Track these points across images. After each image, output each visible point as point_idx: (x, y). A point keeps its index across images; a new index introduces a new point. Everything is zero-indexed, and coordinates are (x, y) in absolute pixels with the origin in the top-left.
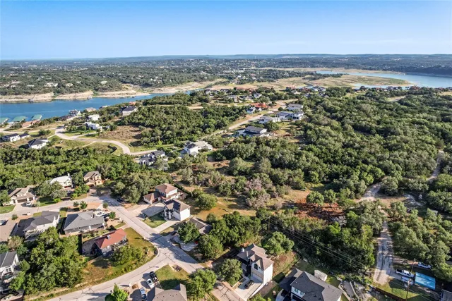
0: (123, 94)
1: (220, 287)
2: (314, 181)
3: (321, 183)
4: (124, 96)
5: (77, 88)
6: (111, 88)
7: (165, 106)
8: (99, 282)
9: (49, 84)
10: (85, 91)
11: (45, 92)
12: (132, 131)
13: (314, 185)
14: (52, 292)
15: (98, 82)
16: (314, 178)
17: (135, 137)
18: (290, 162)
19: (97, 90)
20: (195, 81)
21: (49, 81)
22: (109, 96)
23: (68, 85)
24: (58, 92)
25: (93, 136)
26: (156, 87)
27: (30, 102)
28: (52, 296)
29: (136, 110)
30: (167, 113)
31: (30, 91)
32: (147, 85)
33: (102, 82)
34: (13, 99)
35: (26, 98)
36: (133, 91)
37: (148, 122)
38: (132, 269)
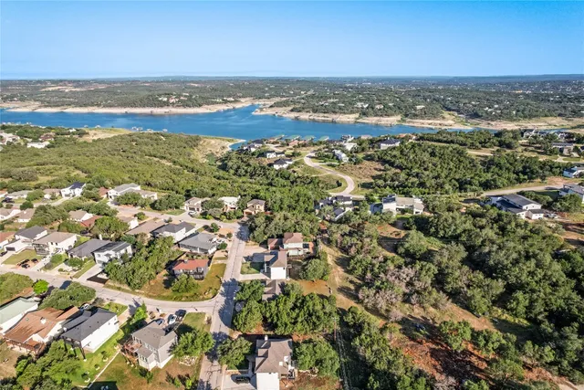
0: (435, 124)
1: (216, 362)
2: (512, 310)
3: (526, 319)
4: (434, 127)
5: (386, 112)
6: (424, 114)
7: (436, 144)
8: (150, 297)
9: (359, 105)
10: (392, 115)
11: (352, 112)
12: (376, 169)
13: (506, 316)
14: (122, 287)
15: (413, 106)
16: (514, 305)
17: (373, 177)
18: (496, 264)
19: (406, 116)
20: (560, 115)
21: (361, 100)
22: (415, 125)
23: (378, 107)
24: (364, 114)
25: (333, 166)
26: (486, 119)
27: (333, 122)
28: (119, 289)
29: (397, 144)
30: (433, 154)
31: (337, 110)
32: (476, 115)
33: (418, 107)
34: (320, 117)
35: (331, 117)
36: (451, 122)
37: (397, 162)
38: (180, 300)
